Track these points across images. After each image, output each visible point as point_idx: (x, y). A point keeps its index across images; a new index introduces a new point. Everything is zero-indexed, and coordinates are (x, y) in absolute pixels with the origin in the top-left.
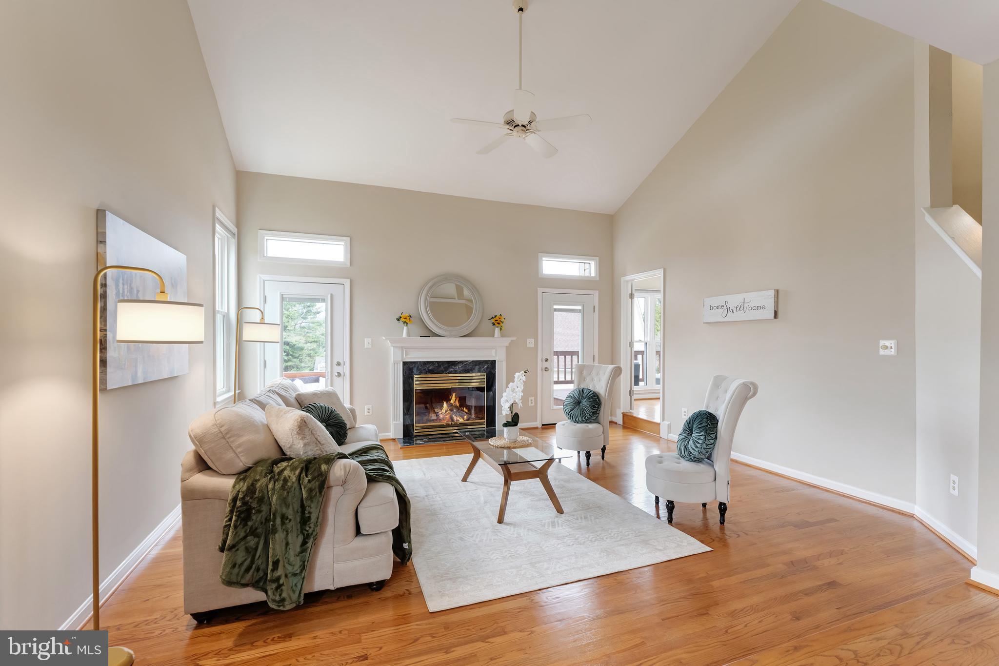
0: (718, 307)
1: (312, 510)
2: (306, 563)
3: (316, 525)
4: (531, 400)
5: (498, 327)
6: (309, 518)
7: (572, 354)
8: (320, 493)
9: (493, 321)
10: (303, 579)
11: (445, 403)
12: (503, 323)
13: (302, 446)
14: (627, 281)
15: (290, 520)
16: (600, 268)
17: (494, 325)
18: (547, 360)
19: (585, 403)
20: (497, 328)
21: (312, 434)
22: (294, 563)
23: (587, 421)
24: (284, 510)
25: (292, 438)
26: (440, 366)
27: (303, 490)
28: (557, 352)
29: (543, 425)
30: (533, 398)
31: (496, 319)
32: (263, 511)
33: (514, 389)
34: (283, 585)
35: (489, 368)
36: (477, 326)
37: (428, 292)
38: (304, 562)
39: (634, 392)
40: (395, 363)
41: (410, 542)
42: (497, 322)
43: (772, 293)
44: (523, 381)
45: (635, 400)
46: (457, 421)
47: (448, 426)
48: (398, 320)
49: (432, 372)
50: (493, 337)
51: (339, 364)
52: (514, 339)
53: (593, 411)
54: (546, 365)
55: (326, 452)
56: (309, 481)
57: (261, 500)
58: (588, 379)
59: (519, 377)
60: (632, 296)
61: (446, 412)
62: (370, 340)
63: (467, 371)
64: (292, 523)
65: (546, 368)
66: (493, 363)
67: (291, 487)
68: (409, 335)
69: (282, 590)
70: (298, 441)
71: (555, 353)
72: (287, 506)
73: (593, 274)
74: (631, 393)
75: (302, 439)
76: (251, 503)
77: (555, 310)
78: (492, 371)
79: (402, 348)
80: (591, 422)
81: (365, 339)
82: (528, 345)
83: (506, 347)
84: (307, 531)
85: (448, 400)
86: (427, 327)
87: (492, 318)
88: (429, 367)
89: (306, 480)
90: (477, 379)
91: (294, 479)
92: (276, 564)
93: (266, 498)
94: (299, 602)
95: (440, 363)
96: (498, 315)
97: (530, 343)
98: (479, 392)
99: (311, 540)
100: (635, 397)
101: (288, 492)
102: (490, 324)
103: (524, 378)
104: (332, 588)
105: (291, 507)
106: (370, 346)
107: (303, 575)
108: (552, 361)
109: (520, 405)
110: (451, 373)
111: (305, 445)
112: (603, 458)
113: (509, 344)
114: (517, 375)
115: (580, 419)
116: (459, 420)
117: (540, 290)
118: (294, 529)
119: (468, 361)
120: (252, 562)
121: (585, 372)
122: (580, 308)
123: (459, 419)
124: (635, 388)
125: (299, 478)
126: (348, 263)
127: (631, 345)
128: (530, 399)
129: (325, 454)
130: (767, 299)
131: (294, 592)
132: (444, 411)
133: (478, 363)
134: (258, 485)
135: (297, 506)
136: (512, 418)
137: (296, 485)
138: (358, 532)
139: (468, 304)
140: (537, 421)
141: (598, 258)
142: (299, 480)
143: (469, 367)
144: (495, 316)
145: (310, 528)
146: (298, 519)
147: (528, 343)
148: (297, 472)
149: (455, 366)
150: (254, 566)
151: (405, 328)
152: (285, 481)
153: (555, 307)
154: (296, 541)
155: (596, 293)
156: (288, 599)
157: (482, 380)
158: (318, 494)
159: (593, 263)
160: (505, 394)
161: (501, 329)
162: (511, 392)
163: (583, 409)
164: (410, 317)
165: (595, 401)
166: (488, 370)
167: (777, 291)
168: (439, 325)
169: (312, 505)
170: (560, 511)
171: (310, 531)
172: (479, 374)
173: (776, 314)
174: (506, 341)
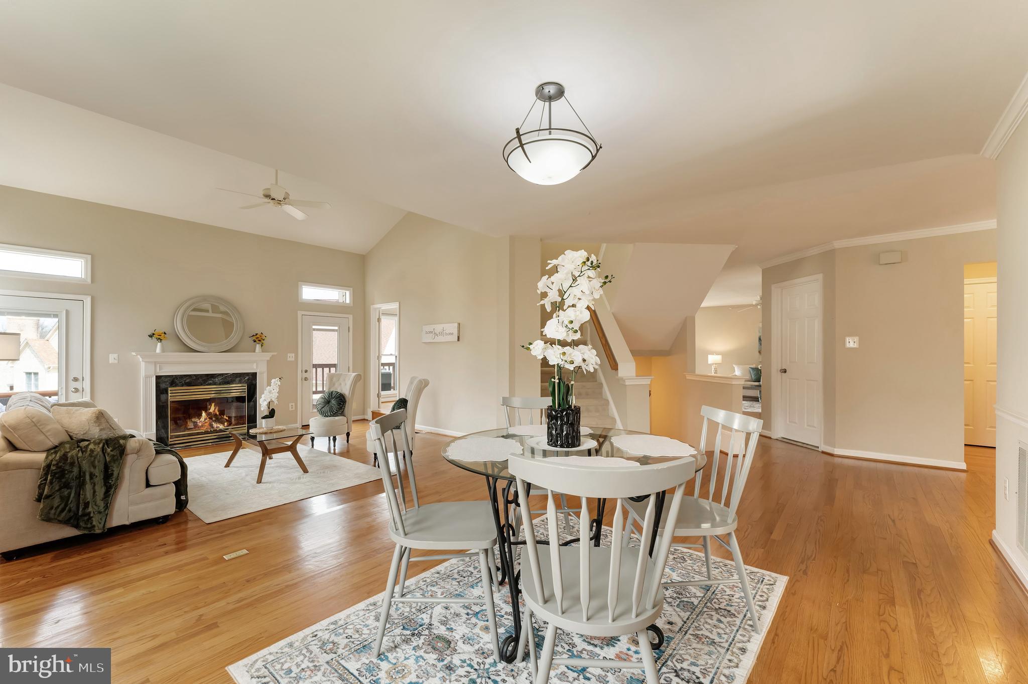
0: (431, 332)
1: (114, 469)
2: (108, 505)
3: (117, 479)
4: (292, 406)
5: (259, 343)
6: (112, 474)
7: (329, 366)
8: (121, 457)
9: (254, 338)
10: (107, 515)
11: (203, 412)
12: (264, 340)
13: (98, 431)
14: (375, 309)
15: (97, 476)
16: (354, 297)
17: (255, 341)
18: (306, 371)
19: (333, 402)
20: (258, 345)
21: (108, 422)
22: (99, 505)
23: (335, 415)
24: (92, 470)
25: (89, 426)
26: (198, 379)
27: (107, 457)
28: (316, 365)
29: (303, 426)
30: (293, 404)
31: (256, 337)
32: (74, 471)
33: (271, 391)
34: (92, 517)
35: (251, 381)
36: (238, 343)
37: (185, 311)
38: (107, 504)
39: (382, 397)
40: (147, 377)
41: (186, 495)
42: (258, 339)
43: (456, 325)
44: (279, 385)
45: (382, 402)
46: (217, 427)
47: (206, 433)
48: (151, 336)
49: (189, 384)
50: (254, 352)
51: (76, 379)
52: (275, 353)
53: (339, 407)
54: (305, 375)
55: (118, 434)
56: (111, 451)
57: (72, 464)
58: (337, 385)
59: (275, 382)
60: (379, 320)
61: (205, 419)
62: (116, 356)
63: (228, 383)
64: (97, 479)
65: (306, 378)
66: (254, 375)
67: (97, 455)
68: (163, 350)
69: (92, 520)
70: (94, 428)
71: (314, 366)
72: (95, 467)
73: (348, 301)
74: (379, 396)
75: (99, 426)
76: (64, 467)
77: (314, 330)
78: (254, 382)
79: (155, 363)
80: (337, 416)
81: (110, 355)
82: (289, 359)
83: (268, 361)
84: (110, 483)
85: (206, 409)
86: (183, 343)
87: (253, 336)
88: (185, 380)
89: (109, 450)
90: (237, 390)
91: (99, 450)
92: (87, 505)
93: (76, 463)
94: (104, 530)
95: (197, 377)
96: (259, 333)
97: (291, 357)
98: (239, 404)
99: (113, 489)
100: (382, 400)
101: (95, 458)
102: (251, 341)
103: (279, 383)
104: (127, 523)
105: (97, 468)
106: (116, 362)
107: (107, 512)
108: (311, 372)
109: (276, 402)
110: (210, 384)
111: (101, 430)
112: (348, 442)
113: (270, 358)
114: (273, 381)
115: (329, 414)
116: (219, 427)
117: (300, 313)
118: (99, 483)
119: (228, 374)
120: (66, 505)
121: (334, 380)
122: (336, 328)
123: (219, 425)
124: (383, 393)
125: (103, 449)
126: (89, 280)
127: (379, 358)
128: (290, 405)
129: (117, 436)
130: (452, 328)
131: (100, 523)
132: (202, 419)
133: (238, 375)
134: (69, 455)
135: (102, 467)
136: (270, 413)
137: (101, 453)
138: (148, 485)
139: (224, 317)
140: (297, 423)
141: (352, 289)
142: (103, 450)
143: (228, 379)
144: (257, 334)
145: (112, 481)
146: (102, 477)
147: (288, 357)
148: (101, 445)
149: (214, 379)
150: (67, 508)
151: (159, 344)
152: (92, 451)
153: (314, 327)
154: (101, 491)
155: (351, 317)
156: (96, 526)
157: (244, 390)
158: (119, 458)
159: (348, 293)
160: (263, 396)
161: (262, 345)
162: (268, 394)
163: (332, 406)
164: (165, 333)
165: (341, 400)
166: (250, 381)
167: (459, 324)
168: (197, 341)
169: (115, 466)
170: (305, 471)
171: (112, 483)
172: (240, 385)
173: (458, 338)
174: (267, 356)
